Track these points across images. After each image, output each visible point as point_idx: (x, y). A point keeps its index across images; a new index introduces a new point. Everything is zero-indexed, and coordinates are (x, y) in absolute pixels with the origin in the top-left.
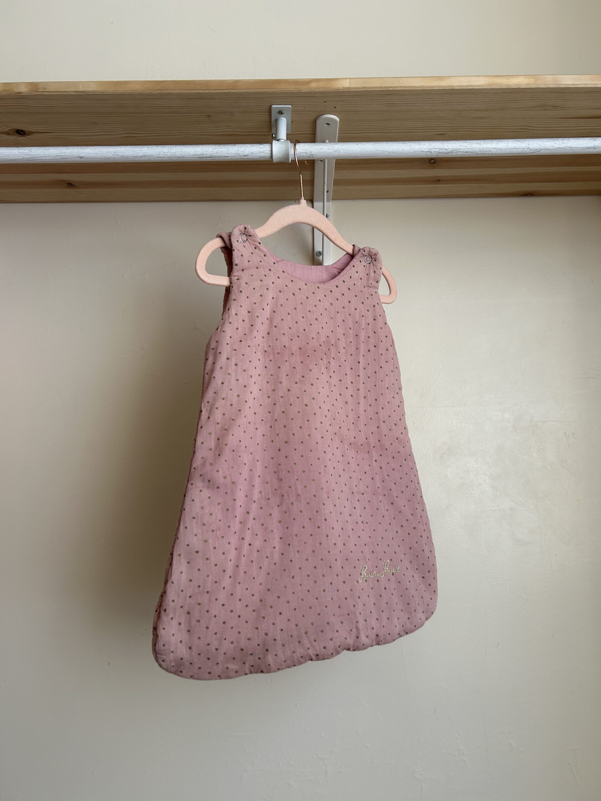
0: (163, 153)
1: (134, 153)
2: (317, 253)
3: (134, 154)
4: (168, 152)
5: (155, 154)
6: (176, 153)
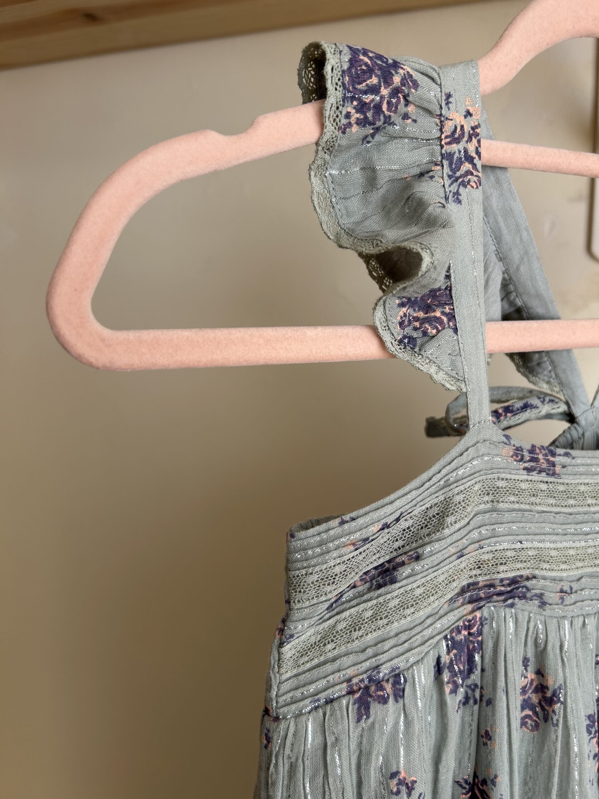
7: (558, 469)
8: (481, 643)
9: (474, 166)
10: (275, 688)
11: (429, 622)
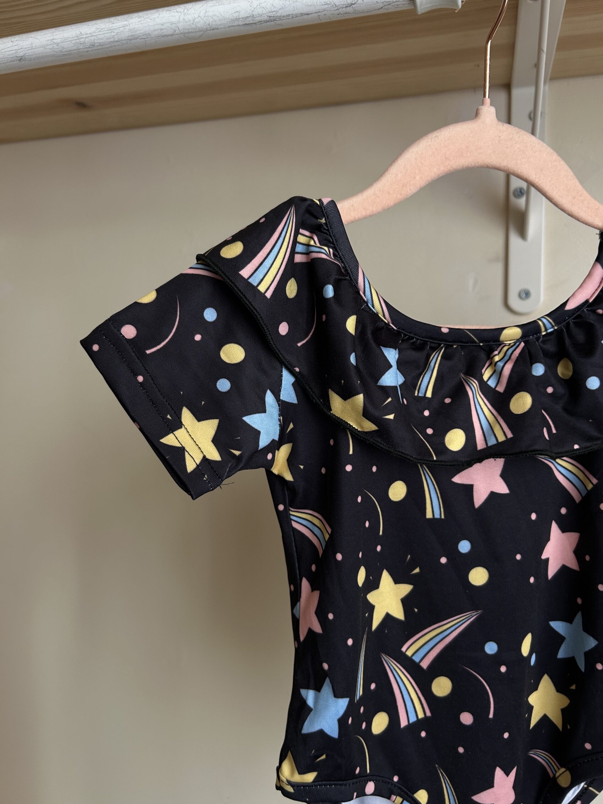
0: (169, 25)
1: (113, 34)
2: (515, 191)
3: (113, 37)
4: (179, 22)
5: (154, 31)
6: (196, 21)
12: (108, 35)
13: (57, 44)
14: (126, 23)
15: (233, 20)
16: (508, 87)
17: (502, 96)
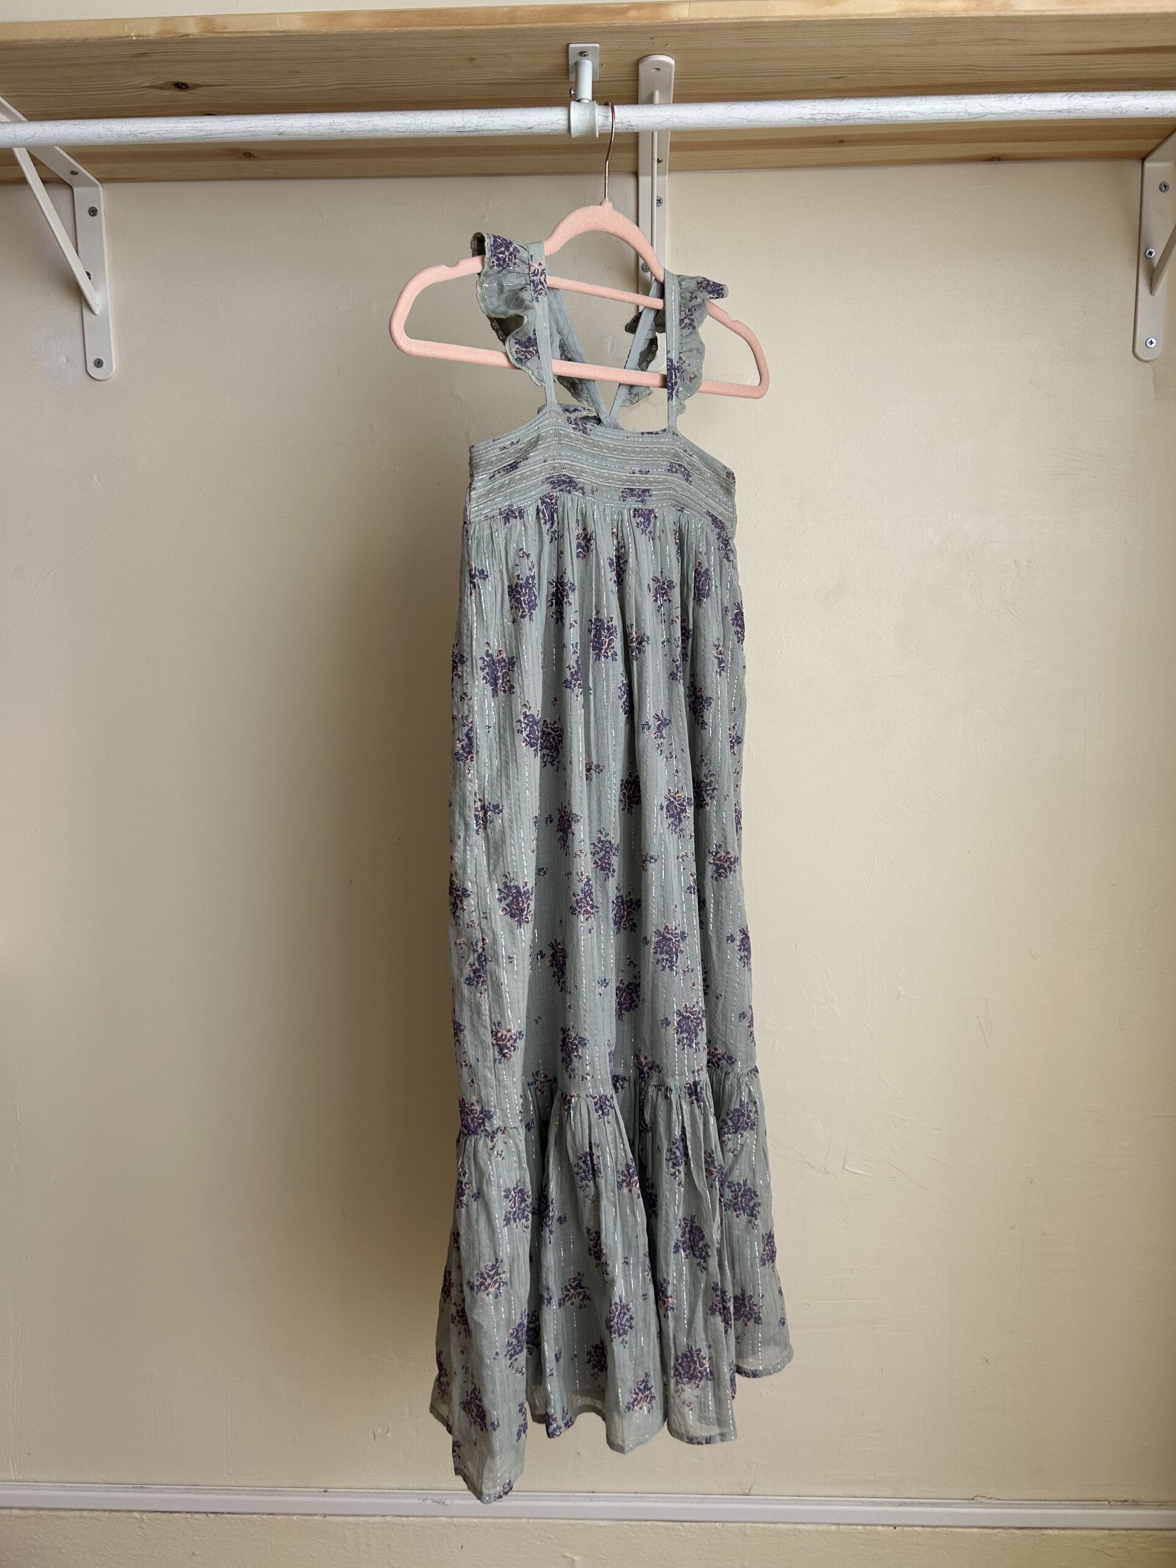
2: (643, 266)
7: (588, 430)
8: (557, 509)
9: (544, 286)
10: (468, 510)
11: (533, 488)
12: (356, 126)
13: (314, 127)
14: (369, 119)
15: (450, 128)
16: (636, 174)
17: (631, 181)
